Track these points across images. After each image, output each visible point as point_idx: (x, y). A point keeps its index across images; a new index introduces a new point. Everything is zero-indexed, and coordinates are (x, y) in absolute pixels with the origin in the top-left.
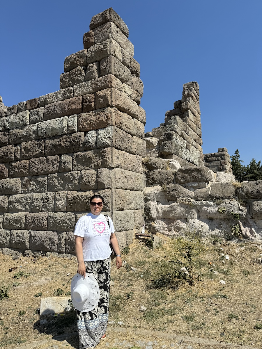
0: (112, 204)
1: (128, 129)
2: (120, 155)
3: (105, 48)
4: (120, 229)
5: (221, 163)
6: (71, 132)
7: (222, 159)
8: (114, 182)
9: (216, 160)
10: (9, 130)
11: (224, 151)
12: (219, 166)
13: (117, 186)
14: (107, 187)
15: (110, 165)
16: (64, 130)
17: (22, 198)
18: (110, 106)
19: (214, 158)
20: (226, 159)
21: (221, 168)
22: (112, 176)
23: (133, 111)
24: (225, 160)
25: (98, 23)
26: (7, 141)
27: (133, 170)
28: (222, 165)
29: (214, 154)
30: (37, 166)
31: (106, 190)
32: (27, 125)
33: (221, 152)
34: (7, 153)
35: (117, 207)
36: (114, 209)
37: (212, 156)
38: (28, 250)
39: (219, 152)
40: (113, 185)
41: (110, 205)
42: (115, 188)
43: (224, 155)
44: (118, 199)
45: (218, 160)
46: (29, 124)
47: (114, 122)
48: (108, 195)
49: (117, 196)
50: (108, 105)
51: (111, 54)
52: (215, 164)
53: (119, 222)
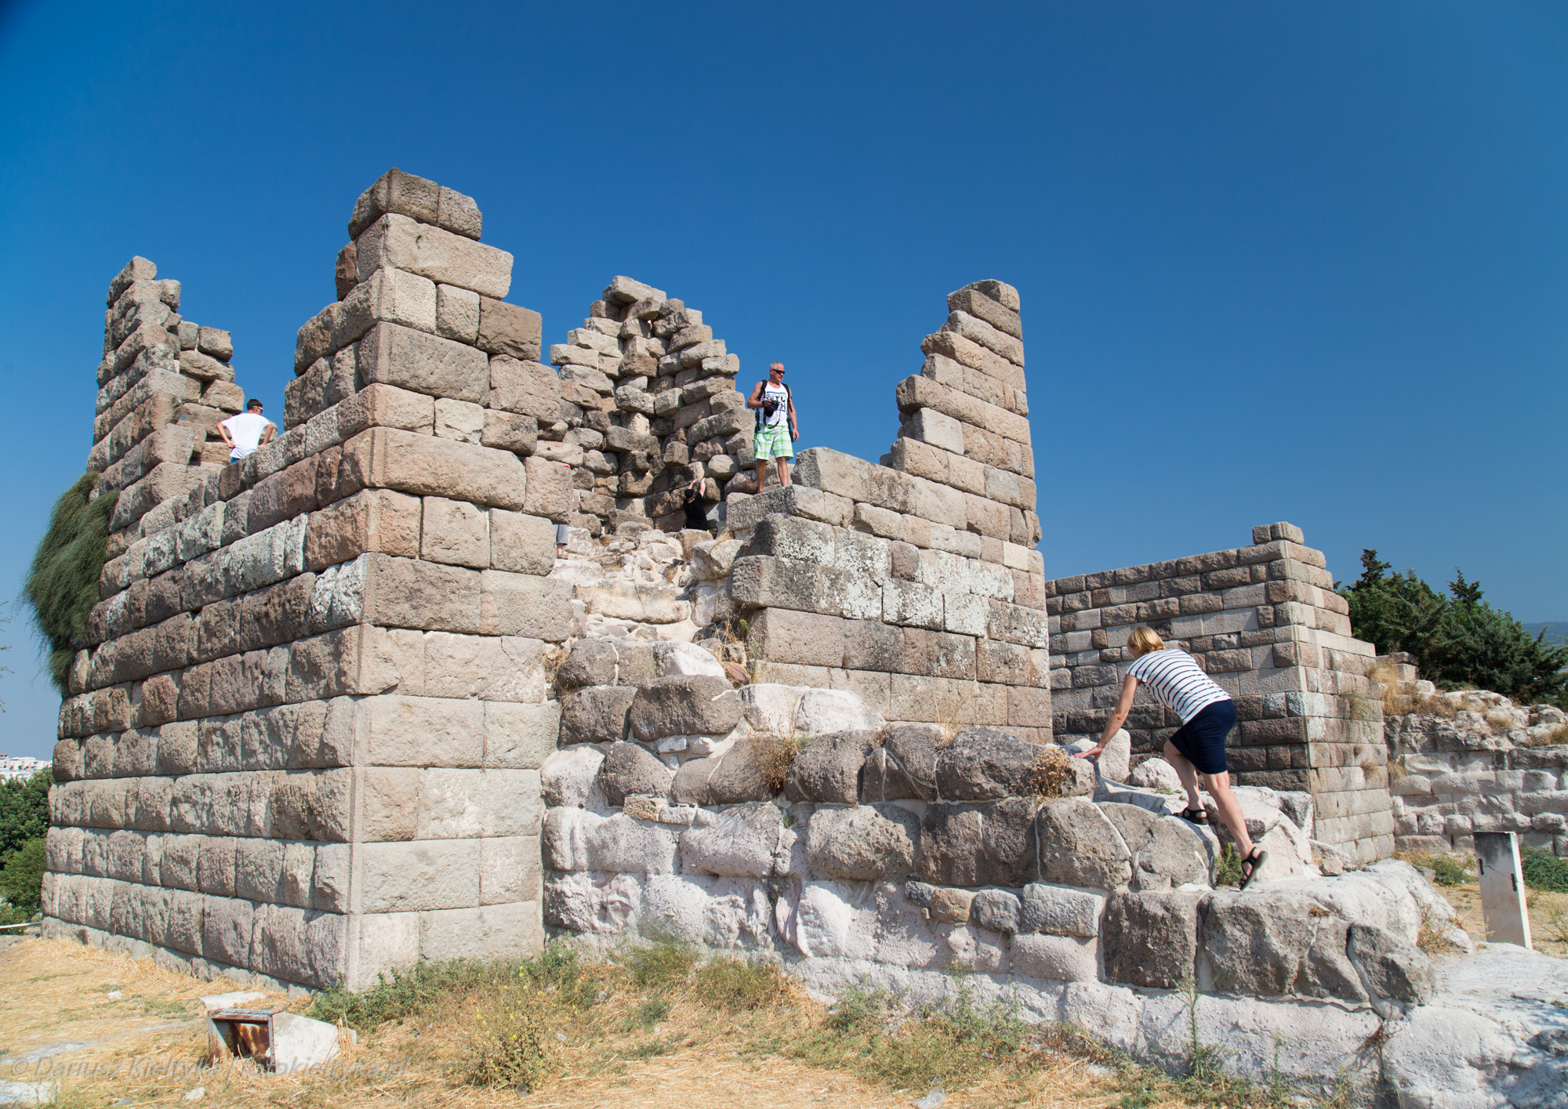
0: (352, 821)
1: (450, 553)
2: (404, 648)
3: (367, 300)
4: (382, 904)
5: (1267, 595)
6: (289, 574)
7: (1271, 575)
8: (364, 745)
9: (1248, 580)
10: (183, 563)
11: (1279, 538)
12: (1260, 607)
13: (374, 759)
14: (343, 762)
15: (354, 686)
16: (276, 568)
17: (195, 786)
18: (366, 487)
19: (1239, 573)
20: (1288, 572)
21: (1271, 616)
22: (358, 725)
23: (475, 486)
24: (1284, 578)
25: (364, 221)
26: (178, 600)
27: (483, 695)
28: (1274, 604)
29: (1238, 552)
30: (225, 685)
31: (341, 770)
32: (215, 549)
33: (1265, 541)
34: (174, 639)
35: (369, 829)
36: (358, 835)
37: (1227, 563)
38: (199, 956)
39: (1256, 543)
40: (361, 758)
41: (346, 823)
42: (366, 766)
43: (1277, 556)
44: (376, 803)
45: (1255, 580)
46: (222, 546)
47: (377, 538)
48: (341, 787)
49: (370, 792)
50: (364, 486)
51: (380, 319)
52: (1244, 602)
53: (379, 880)
